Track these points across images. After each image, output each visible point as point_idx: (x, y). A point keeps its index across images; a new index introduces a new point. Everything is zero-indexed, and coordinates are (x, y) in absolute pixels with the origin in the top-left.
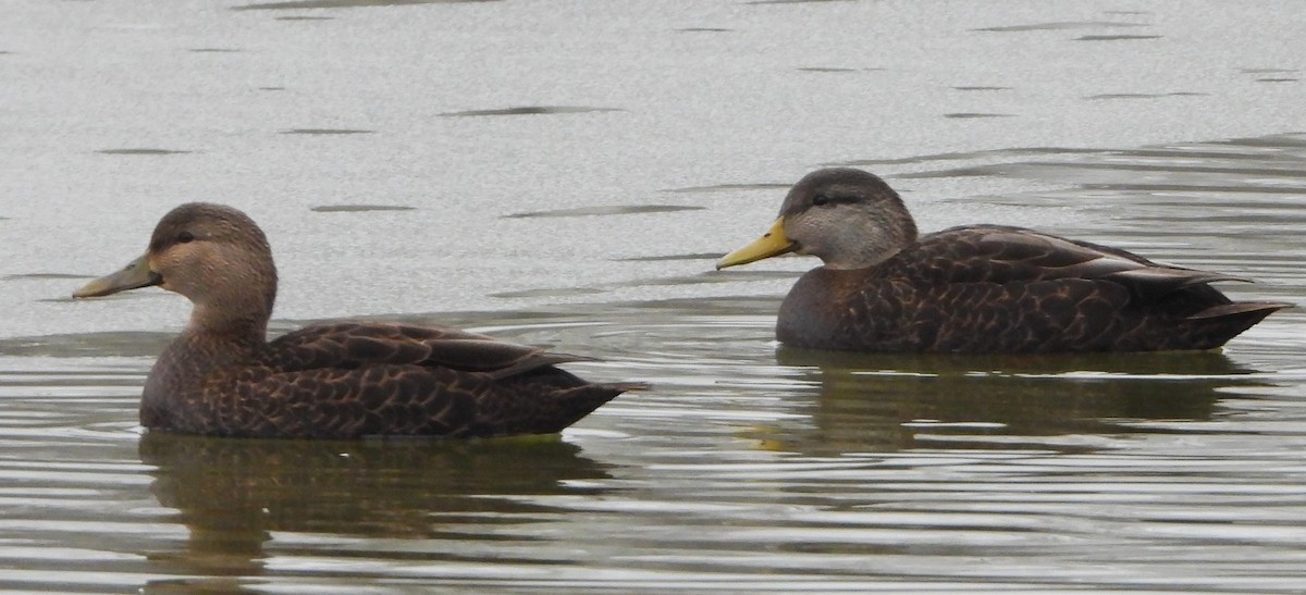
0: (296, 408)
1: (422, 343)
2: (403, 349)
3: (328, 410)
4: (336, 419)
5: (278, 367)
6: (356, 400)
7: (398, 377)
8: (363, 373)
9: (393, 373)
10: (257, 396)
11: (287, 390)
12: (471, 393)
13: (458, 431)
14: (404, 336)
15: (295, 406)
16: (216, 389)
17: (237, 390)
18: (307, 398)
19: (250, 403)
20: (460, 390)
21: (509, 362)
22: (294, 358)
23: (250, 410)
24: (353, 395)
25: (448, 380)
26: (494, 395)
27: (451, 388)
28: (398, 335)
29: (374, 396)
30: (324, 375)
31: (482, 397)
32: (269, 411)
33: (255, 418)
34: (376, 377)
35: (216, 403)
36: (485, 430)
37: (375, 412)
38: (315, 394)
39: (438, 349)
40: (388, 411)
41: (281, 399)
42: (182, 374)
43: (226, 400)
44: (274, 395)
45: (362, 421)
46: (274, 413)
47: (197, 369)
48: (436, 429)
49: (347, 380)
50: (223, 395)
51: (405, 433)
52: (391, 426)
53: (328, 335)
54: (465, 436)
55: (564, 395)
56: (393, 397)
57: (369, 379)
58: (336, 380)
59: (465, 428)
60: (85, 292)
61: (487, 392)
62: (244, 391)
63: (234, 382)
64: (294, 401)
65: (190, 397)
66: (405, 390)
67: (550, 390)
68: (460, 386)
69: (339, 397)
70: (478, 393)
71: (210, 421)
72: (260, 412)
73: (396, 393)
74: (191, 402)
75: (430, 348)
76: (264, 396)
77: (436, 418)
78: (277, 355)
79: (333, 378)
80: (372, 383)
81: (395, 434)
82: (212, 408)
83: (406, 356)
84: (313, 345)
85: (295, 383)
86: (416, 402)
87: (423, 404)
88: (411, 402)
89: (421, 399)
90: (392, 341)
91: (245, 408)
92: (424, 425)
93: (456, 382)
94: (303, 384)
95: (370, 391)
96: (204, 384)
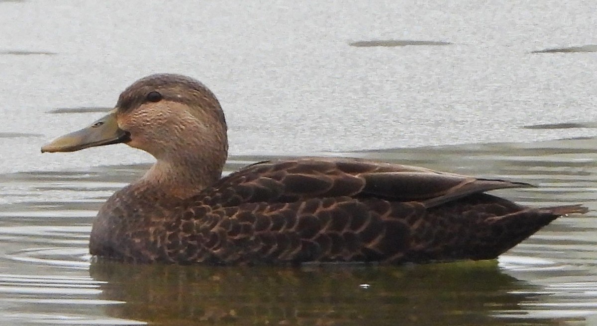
0: (236, 240)
1: (356, 177)
2: (339, 183)
3: (268, 240)
4: (275, 247)
5: (218, 205)
6: (292, 230)
7: (332, 207)
8: (299, 206)
9: (326, 205)
10: (198, 231)
11: (225, 225)
12: (404, 221)
13: (393, 258)
14: (339, 171)
15: (236, 238)
16: (162, 228)
17: (181, 228)
18: (247, 230)
19: (193, 238)
20: (393, 219)
21: (441, 193)
22: (234, 195)
23: (195, 243)
24: (289, 226)
25: (381, 210)
26: (428, 224)
27: (385, 217)
28: (332, 170)
29: (309, 227)
30: (262, 209)
31: (416, 226)
32: (210, 245)
33: (199, 251)
34: (312, 208)
35: (163, 239)
36: (423, 257)
37: (311, 240)
38: (254, 226)
39: (371, 182)
40: (322, 239)
41: (221, 232)
42: (125, 215)
43: (170, 237)
44: (214, 230)
45: (299, 248)
46: (215, 246)
47: (141, 210)
48: (370, 257)
49: (285, 213)
50: (168, 233)
51: (340, 259)
52: (327, 253)
53: (267, 173)
54: (400, 263)
55: (499, 221)
56: (327, 227)
57: (305, 211)
58: (273, 213)
59: (400, 255)
60: (53, 147)
61: (420, 220)
62: (188, 228)
63: (178, 221)
64: (232, 233)
65: (135, 235)
66: (338, 219)
67: (485, 217)
68: (391, 215)
69: (277, 227)
70: (412, 221)
71: (157, 257)
72: (202, 244)
73: (329, 222)
74: (137, 241)
75: (364, 181)
76: (206, 231)
77: (370, 246)
78: (218, 194)
79: (271, 210)
80: (307, 215)
81: (332, 260)
82: (159, 245)
83: (341, 189)
84: (253, 183)
85: (234, 217)
86: (351, 231)
87: (357, 232)
88: (345, 231)
89: (355, 227)
90: (327, 176)
91: (189, 242)
92: (359, 252)
93: (389, 212)
94: (242, 217)
95: (304, 222)
96: (148, 223)
